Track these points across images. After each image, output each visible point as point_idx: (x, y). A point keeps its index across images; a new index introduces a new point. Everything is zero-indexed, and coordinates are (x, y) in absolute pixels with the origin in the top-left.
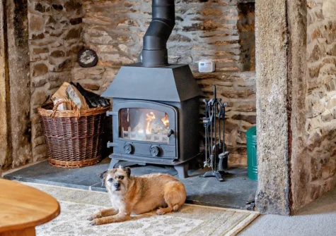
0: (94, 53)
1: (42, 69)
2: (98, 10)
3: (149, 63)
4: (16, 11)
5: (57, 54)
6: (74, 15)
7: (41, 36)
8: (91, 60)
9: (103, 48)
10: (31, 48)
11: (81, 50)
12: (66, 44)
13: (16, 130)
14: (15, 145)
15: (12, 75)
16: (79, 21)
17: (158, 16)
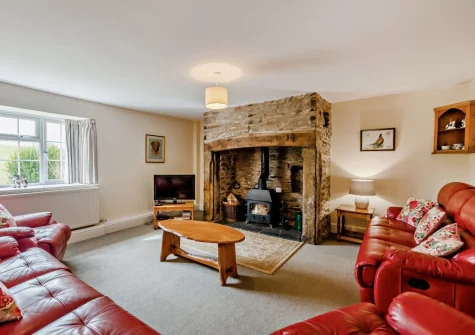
1: (223, 189)
3: (260, 188)
4: (217, 169)
5: (228, 184)
7: (224, 178)
8: (238, 186)
10: (221, 182)
11: (235, 183)
12: (231, 181)
15: (215, 191)
17: (263, 172)
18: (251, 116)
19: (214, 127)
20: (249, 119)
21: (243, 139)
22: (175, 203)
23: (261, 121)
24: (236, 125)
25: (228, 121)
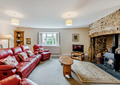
0: (107, 50)
1: (97, 51)
2: (108, 44)
3: (111, 52)
4: (93, 44)
5: (100, 49)
6: (104, 45)
7: (98, 47)
8: (107, 51)
9: (109, 50)
10: (96, 48)
11: (105, 49)
12: (102, 48)
13: (92, 57)
14: (92, 59)
15: (92, 51)
16: (106, 46)
17: (114, 46)
18: (102, 23)
19: (92, 29)
20: (101, 24)
21: (100, 32)
22: (78, 53)
23: (106, 24)
24: (98, 27)
25: (95, 26)
